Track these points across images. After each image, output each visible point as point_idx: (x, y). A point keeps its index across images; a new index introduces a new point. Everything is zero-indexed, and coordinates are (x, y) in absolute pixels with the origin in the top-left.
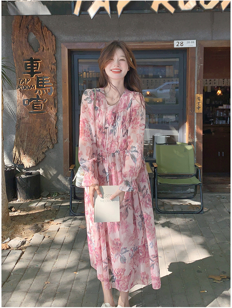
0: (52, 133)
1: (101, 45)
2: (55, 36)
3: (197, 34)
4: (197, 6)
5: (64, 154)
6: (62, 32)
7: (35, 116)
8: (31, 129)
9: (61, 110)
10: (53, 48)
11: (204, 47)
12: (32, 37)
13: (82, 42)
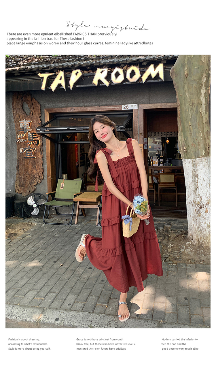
0: (39, 171)
1: (71, 109)
2: (40, 104)
3: (138, 99)
4: (126, 80)
5: (48, 187)
6: (45, 101)
7: (28, 160)
8: (26, 170)
9: (45, 156)
10: (39, 112)
11: (144, 109)
12: (26, 105)
13: (58, 108)
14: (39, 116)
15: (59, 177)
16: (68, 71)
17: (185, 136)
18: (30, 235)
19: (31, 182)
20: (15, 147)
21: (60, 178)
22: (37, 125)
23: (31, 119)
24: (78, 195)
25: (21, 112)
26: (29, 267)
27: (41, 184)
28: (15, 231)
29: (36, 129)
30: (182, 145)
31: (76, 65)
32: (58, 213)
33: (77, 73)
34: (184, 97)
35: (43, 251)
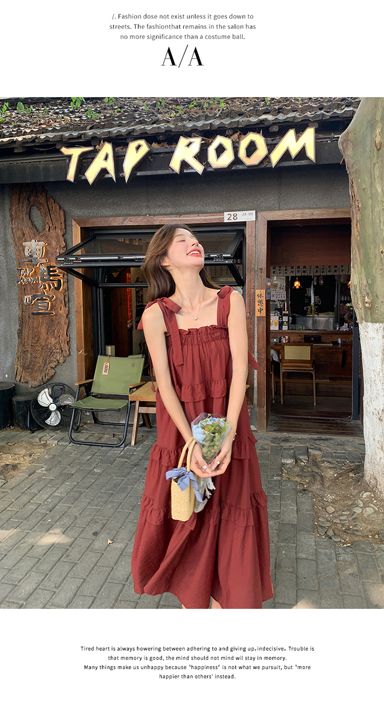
0: (62, 341)
1: (124, 221)
2: (63, 210)
3: (257, 202)
4: (237, 161)
5: (78, 370)
6: (73, 204)
7: (40, 319)
8: (37, 337)
9: (73, 310)
10: (61, 226)
11: (268, 221)
12: (35, 212)
13: (99, 217)
14: (62, 233)
15: (98, 353)
16: (120, 143)
17: (369, 275)
18: (43, 469)
19: (46, 360)
20: (15, 294)
21: (101, 354)
22: (58, 251)
23: (47, 239)
24: (138, 387)
25: (28, 225)
26: (41, 546)
27: (65, 364)
28: (14, 460)
29: (57, 259)
30: (361, 293)
31: (137, 131)
32: (96, 421)
33: (138, 147)
34: (371, 192)
35: (70, 507)
